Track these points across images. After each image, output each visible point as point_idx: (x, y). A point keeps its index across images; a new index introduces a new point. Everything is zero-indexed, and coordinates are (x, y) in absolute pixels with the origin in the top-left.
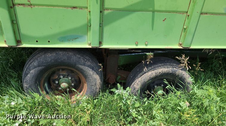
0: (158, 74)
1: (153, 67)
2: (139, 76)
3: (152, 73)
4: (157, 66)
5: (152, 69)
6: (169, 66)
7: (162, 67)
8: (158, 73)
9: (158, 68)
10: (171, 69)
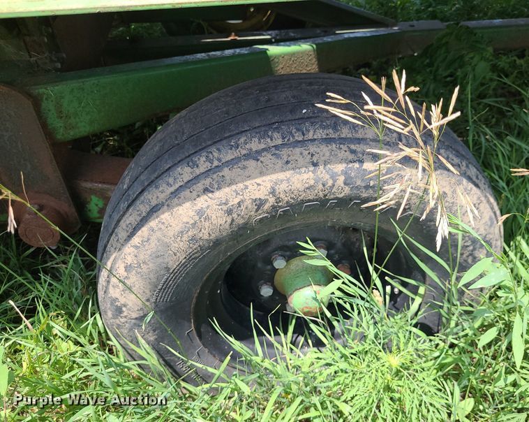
0: (247, 212)
1: (203, 165)
2: (121, 233)
3: (200, 213)
4: (229, 155)
5: (196, 179)
6: (325, 150)
7: (267, 158)
8: (248, 203)
9: (237, 171)
10: (340, 168)
